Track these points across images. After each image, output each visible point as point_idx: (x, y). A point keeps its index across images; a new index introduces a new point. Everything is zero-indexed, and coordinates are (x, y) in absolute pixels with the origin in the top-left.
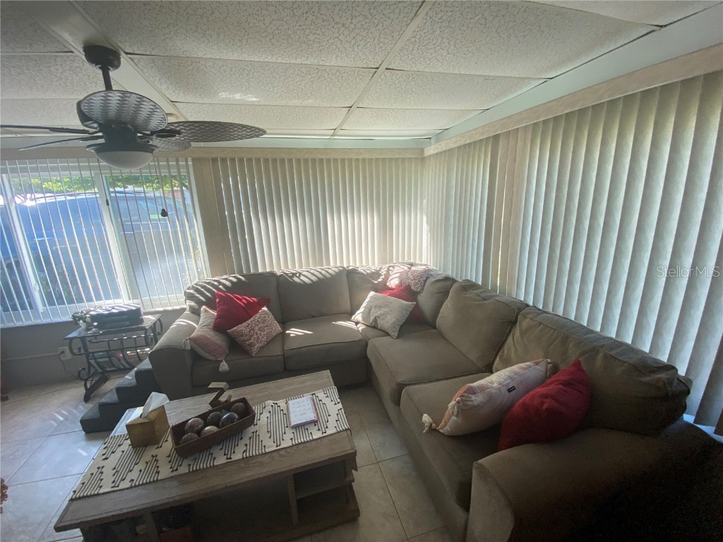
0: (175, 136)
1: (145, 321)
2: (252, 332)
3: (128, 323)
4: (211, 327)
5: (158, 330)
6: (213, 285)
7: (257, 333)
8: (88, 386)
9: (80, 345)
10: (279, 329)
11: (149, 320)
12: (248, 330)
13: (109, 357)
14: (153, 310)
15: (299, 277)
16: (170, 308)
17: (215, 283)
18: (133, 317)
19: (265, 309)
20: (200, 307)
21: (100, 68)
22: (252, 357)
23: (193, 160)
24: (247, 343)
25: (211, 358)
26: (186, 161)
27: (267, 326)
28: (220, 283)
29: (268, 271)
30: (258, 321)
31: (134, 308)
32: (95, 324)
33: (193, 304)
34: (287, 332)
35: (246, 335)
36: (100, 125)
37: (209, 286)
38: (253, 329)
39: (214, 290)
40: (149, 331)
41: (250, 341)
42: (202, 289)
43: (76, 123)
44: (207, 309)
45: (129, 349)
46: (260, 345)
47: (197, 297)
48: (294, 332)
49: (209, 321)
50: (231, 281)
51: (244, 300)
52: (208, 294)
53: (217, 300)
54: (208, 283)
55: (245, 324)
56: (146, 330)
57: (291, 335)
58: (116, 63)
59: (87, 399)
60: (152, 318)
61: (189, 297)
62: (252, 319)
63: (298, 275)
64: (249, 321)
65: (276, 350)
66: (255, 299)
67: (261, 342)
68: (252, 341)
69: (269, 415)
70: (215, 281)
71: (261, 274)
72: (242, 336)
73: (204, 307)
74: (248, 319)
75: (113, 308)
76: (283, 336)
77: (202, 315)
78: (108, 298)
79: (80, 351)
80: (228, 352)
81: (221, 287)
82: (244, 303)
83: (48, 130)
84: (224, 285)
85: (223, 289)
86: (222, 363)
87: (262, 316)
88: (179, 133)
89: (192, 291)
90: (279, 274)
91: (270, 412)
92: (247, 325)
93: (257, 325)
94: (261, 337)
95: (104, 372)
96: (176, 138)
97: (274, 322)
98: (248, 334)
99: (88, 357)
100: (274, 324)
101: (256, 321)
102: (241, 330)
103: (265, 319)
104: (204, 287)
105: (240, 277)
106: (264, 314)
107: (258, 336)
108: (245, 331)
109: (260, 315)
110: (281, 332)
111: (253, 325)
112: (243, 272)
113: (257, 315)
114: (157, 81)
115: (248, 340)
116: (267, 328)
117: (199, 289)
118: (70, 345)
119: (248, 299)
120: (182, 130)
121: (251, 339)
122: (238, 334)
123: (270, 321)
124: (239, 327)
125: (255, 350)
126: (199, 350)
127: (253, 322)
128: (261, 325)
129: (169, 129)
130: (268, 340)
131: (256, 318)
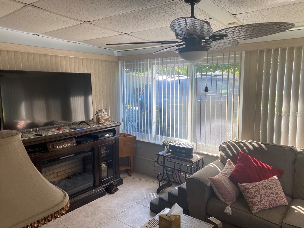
0: (224, 38)
1: (194, 158)
2: (257, 193)
3: (185, 155)
4: (228, 176)
5: (200, 165)
6: (240, 146)
7: (261, 196)
8: (161, 185)
9: (162, 160)
10: (285, 201)
11: (196, 157)
12: (254, 190)
13: (173, 173)
16: (210, 154)
17: (242, 144)
18: (188, 152)
19: (276, 177)
20: (227, 159)
21: (190, 4)
22: (252, 213)
23: (246, 53)
24: (251, 200)
25: (222, 199)
26: (241, 54)
27: (273, 194)
28: (245, 145)
29: (289, 145)
30: (265, 186)
31: (190, 147)
32: (171, 150)
33: (223, 154)
34: (293, 207)
35: (252, 193)
36: (184, 38)
37: (236, 146)
38: (259, 191)
39: (240, 149)
40: (195, 165)
41: (254, 200)
42: (232, 147)
43: (173, 38)
44: (231, 162)
45: (183, 172)
46: (262, 207)
47: (227, 151)
49: (228, 171)
50: (253, 146)
51: (259, 165)
52: (235, 151)
53: (239, 158)
54: (237, 143)
55: (253, 184)
56: (193, 164)
57: (296, 211)
59: (158, 192)
60: (198, 157)
61: (222, 149)
62: (261, 182)
64: (257, 183)
65: (275, 218)
66: (269, 167)
67: (263, 205)
68: (255, 200)
70: (242, 143)
71: (281, 147)
72: (248, 192)
73: (229, 159)
74: (257, 182)
75: (180, 144)
76: (287, 208)
77: (226, 164)
78: (181, 137)
79: (161, 163)
80: (235, 200)
81: (245, 148)
82: (259, 167)
83: (160, 43)
84: (247, 147)
85: (246, 150)
86: (227, 207)
87: (271, 183)
88: (226, 36)
89: (224, 146)
90: (298, 150)
92: (255, 185)
93: (264, 189)
94: (264, 201)
95: (169, 180)
96: (224, 39)
97: (281, 193)
98: (253, 193)
99: (164, 168)
100: (281, 195)
101: (264, 185)
102: (249, 188)
103: (273, 186)
104: (233, 145)
105: (262, 145)
106: (273, 182)
107: (262, 198)
108: (252, 190)
109: (270, 181)
110: (286, 206)
111: (260, 187)
112: (266, 142)
113: (266, 180)
114: (223, 4)
115: (252, 198)
116: (272, 195)
117: (230, 146)
118: (158, 160)
119: (264, 164)
120: (228, 34)
121: (254, 198)
122: (245, 190)
123: (277, 190)
124: (247, 184)
125: (256, 209)
126: (216, 190)
127: (261, 185)
128: (267, 191)
129: (219, 34)
130: (271, 206)
131: (265, 183)
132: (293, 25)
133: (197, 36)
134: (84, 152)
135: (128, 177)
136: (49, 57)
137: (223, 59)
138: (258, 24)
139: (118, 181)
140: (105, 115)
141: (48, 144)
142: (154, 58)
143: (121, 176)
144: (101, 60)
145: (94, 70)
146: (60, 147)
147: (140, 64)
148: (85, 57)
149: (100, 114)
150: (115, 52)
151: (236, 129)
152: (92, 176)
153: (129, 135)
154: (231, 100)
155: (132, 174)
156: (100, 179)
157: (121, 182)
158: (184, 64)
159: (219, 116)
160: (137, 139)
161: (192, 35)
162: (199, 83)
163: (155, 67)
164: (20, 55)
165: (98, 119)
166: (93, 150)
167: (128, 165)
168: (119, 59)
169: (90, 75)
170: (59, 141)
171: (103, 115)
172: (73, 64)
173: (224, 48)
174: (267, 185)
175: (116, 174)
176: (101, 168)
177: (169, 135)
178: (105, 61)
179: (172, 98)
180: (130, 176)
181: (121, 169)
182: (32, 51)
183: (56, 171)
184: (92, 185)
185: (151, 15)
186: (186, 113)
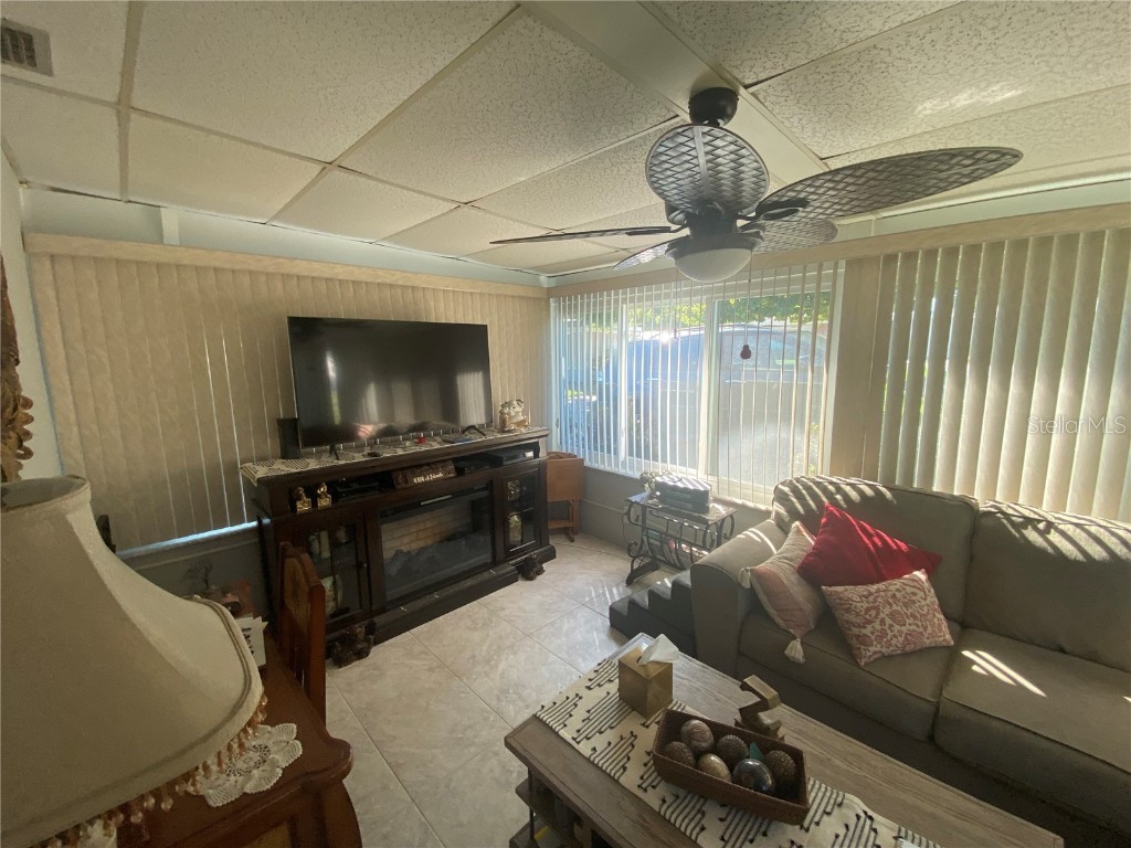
0: (798, 211)
1: (712, 513)
2: (873, 613)
3: (690, 506)
4: (796, 566)
5: (726, 529)
6: (825, 490)
7: (882, 622)
8: (636, 566)
9: (640, 513)
10: (945, 636)
11: (717, 511)
12: (865, 605)
13: (662, 542)
14: (728, 498)
15: (1043, 533)
16: (750, 504)
17: (831, 488)
18: (699, 500)
19: (921, 575)
20: (792, 521)
22: (857, 665)
23: (849, 264)
24: (856, 631)
25: (780, 622)
26: (836, 267)
27: (915, 618)
28: (839, 489)
29: (956, 493)
30: (894, 596)
31: (702, 489)
32: (658, 493)
33: (782, 511)
34: (966, 653)
35: (858, 614)
36: (688, 215)
37: (817, 490)
38: (877, 608)
39: (825, 499)
40: (713, 528)
41: (864, 631)
42: (804, 492)
43: (661, 217)
44: (802, 529)
45: (686, 541)
46: (884, 650)
47: (791, 502)
48: (984, 662)
49: (797, 552)
50: (861, 492)
51: (876, 539)
52: (811, 503)
53: (823, 520)
54: (818, 484)
55: (861, 589)
56: (708, 526)
57: (975, 668)
58: (729, 110)
59: (630, 581)
60: (722, 510)
61: (781, 497)
62: (881, 586)
63: (1041, 526)
64: (873, 588)
65: (921, 683)
66: (903, 546)
67: (889, 644)
68: (867, 631)
69: (842, 832)
70: (831, 483)
71: (936, 496)
72: (848, 610)
73: (798, 523)
74: (872, 583)
75: (680, 480)
76: (950, 660)
77: (790, 535)
78: (683, 464)
79: (637, 520)
80: (813, 627)
81: (838, 497)
82: (874, 544)
84: (846, 497)
85: (842, 503)
86: (793, 643)
87: (909, 589)
88: (804, 203)
89: (786, 489)
90: (983, 508)
91: (847, 827)
92: (865, 593)
93: (890, 604)
94: (890, 634)
95: (654, 558)
96: (800, 214)
97: (937, 615)
98: (862, 613)
99: (643, 531)
100: (936, 620)
101: (889, 594)
102: (850, 599)
103: (914, 598)
104: (808, 488)
105: (883, 490)
106: (915, 587)
107: (886, 628)
108: (859, 605)
109: (904, 584)
110: (948, 647)
111: (879, 600)
112: (894, 482)
113: (896, 581)
114: (795, 124)
115: (859, 626)
116: (912, 620)
117: (799, 490)
118: (629, 510)
119: (887, 538)
120: (811, 197)
121: (865, 627)
122: (842, 604)
123: (925, 608)
124: (846, 590)
125: (869, 654)
126: (763, 598)
127: (882, 594)
128: (899, 609)
129: (786, 199)
130: (908, 649)
131: (892, 588)
132: (1017, 156)
133: (721, 204)
134: (471, 491)
135: (568, 543)
136: (399, 291)
137: (789, 282)
138: (907, 155)
139: (545, 551)
140: (517, 412)
141: (394, 475)
142: (624, 287)
143: (552, 542)
144: (512, 297)
145: (496, 316)
146: (421, 479)
147: (595, 303)
148: (478, 291)
149: (506, 410)
150: (543, 278)
151: (816, 447)
152: (488, 538)
153: (570, 455)
154: (805, 379)
155: (576, 537)
156: (508, 547)
157: (550, 555)
158: (694, 298)
159: (773, 417)
160: (587, 463)
161: (709, 201)
162: (727, 341)
163: (626, 310)
164: (338, 286)
165: (503, 422)
166: (490, 486)
167: (568, 519)
168: (550, 292)
169: (484, 328)
170: (420, 466)
171: (513, 414)
172: (452, 305)
173: (794, 247)
174: (898, 595)
175: (541, 539)
176: (509, 524)
177: (655, 458)
178: (521, 298)
179: (664, 377)
180: (572, 541)
181: (552, 525)
182: (363, 278)
183: (414, 529)
184: (489, 560)
185: (608, 171)
186: (695, 409)
